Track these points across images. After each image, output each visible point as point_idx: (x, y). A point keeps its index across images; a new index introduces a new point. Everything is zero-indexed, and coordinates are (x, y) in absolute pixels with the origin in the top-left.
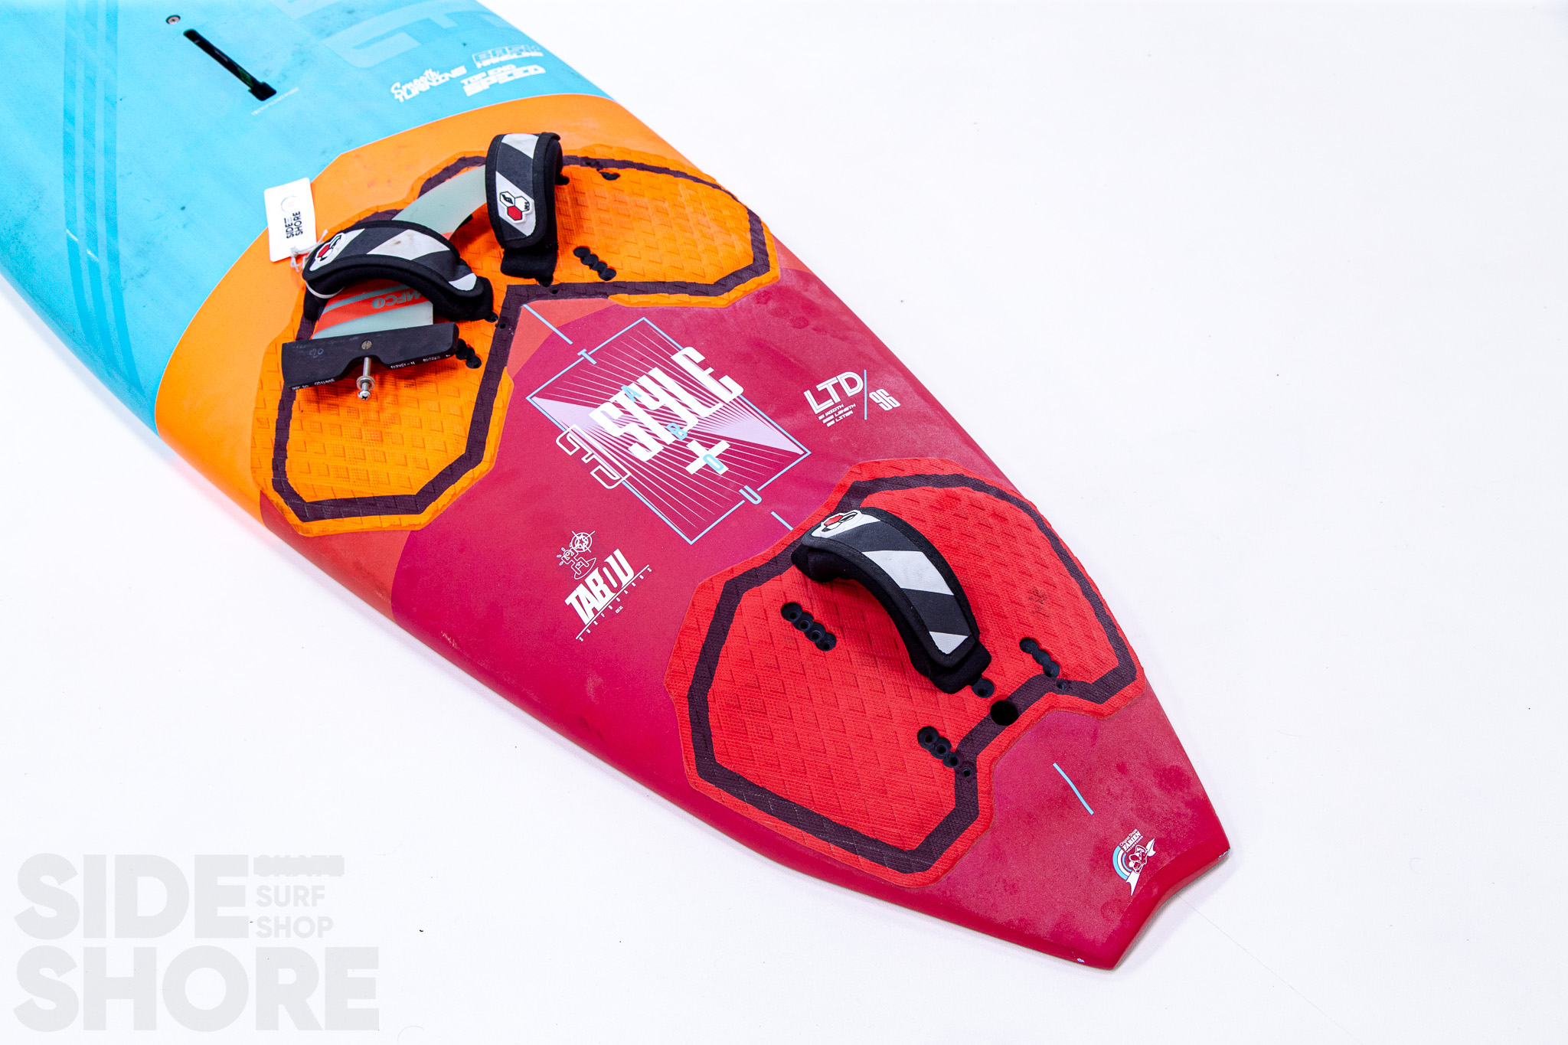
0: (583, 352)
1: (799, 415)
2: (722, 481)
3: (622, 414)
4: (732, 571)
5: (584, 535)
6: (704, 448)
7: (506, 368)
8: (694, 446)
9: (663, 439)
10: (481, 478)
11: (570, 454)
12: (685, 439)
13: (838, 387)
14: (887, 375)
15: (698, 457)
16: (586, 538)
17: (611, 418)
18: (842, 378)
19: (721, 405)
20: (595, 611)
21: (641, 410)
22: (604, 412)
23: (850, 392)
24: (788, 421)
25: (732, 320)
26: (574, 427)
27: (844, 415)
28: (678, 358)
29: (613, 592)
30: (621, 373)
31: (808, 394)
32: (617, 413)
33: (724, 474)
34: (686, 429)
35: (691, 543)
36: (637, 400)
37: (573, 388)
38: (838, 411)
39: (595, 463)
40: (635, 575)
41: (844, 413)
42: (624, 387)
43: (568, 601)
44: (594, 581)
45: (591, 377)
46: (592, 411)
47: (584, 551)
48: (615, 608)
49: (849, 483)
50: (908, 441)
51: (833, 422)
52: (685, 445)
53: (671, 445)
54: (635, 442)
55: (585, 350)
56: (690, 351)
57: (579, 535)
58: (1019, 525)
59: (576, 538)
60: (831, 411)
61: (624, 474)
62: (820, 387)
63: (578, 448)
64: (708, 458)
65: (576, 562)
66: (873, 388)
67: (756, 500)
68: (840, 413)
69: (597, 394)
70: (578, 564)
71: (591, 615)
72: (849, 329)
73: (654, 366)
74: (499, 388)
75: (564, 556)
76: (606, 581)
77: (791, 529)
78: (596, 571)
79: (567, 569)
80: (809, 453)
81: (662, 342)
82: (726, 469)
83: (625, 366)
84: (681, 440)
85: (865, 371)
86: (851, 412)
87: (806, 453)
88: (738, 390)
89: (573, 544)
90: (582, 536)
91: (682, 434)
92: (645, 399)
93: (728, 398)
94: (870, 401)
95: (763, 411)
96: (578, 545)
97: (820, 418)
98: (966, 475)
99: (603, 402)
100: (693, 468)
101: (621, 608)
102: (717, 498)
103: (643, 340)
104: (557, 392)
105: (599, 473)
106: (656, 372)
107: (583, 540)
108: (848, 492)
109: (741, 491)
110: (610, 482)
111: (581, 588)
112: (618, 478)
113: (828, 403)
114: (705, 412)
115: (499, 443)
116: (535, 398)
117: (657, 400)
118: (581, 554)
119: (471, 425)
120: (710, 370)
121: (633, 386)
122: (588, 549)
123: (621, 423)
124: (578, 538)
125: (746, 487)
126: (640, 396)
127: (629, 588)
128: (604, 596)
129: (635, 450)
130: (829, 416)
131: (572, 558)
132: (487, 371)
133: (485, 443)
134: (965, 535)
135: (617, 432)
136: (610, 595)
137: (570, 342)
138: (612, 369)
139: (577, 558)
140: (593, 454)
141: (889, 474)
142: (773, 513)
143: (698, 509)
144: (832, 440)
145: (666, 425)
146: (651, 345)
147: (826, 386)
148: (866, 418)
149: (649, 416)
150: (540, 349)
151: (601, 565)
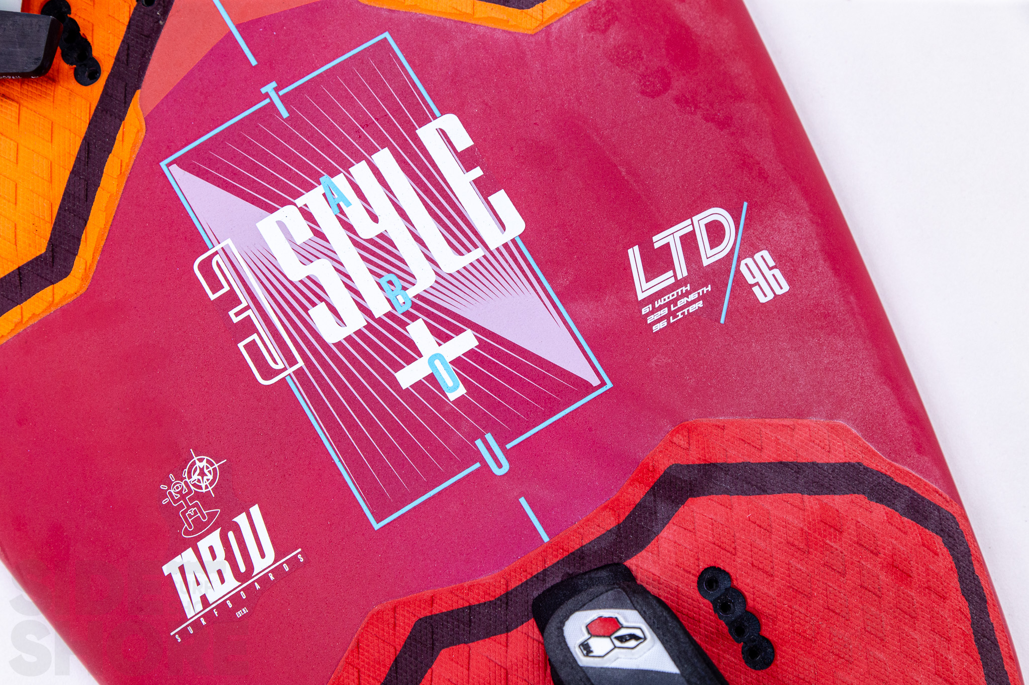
0: (269, 88)
1: (610, 299)
2: (451, 414)
3: (311, 235)
4: (432, 600)
5: (208, 461)
6: (432, 339)
7: (138, 92)
8: (418, 331)
9: (371, 305)
10: (64, 303)
11: (213, 297)
12: (407, 314)
13: (689, 241)
14: (781, 213)
15: (420, 356)
16: (211, 468)
17: (291, 241)
18: (700, 221)
19: (479, 253)
20: (204, 599)
21: (343, 233)
22: (281, 224)
23: (709, 256)
24: (587, 309)
25: (537, 65)
26: (228, 243)
27: (686, 310)
28: (427, 134)
29: (238, 580)
30: (327, 147)
31: (634, 254)
32: (303, 232)
33: (458, 401)
34: (412, 292)
35: (377, 526)
36: (342, 212)
37: (242, 162)
38: (679, 298)
39: (247, 327)
40: (275, 561)
41: (689, 304)
42: (325, 179)
43: (167, 569)
44: (211, 549)
45: (275, 146)
46: (262, 218)
47: (204, 491)
48: (237, 606)
49: (664, 464)
50: (784, 378)
51: (663, 324)
52: (404, 325)
53: (380, 321)
54: (321, 299)
55: (274, 84)
56: (451, 123)
57: (201, 460)
58: (929, 588)
59: (194, 463)
60: (667, 298)
61: (292, 361)
62: (658, 240)
63: (226, 288)
64: (437, 363)
65: (189, 507)
66: (749, 248)
67: (500, 466)
68: (680, 303)
69: (277, 183)
70: (191, 512)
71: (199, 607)
72: (739, 96)
73: (384, 143)
74: (119, 136)
75: (172, 491)
76: (230, 557)
77: (546, 538)
78: (217, 533)
79: (172, 512)
80: (609, 385)
81: (407, 92)
82: (461, 391)
83: (334, 135)
84: (398, 314)
85: (745, 204)
86: (700, 304)
87: (603, 383)
88: (516, 225)
89: (189, 473)
90: (204, 463)
91: (403, 300)
92: (356, 214)
93: (495, 238)
94: (739, 278)
95: (550, 282)
96: (195, 477)
97: (645, 311)
98: (866, 463)
99: (284, 203)
100: (407, 377)
101: (245, 610)
102: (437, 450)
103: (376, 83)
104: (212, 162)
105: (252, 348)
106: (384, 159)
107: (206, 471)
108: (656, 484)
109: (479, 443)
110: (269, 373)
111: (189, 554)
112: (280, 366)
113: (665, 280)
114: (451, 262)
115: (103, 243)
116: (174, 167)
117: (375, 219)
118: (198, 496)
119: (63, 199)
120: (477, 172)
121: (340, 181)
122: (210, 489)
123: (306, 255)
124: (198, 464)
125: (489, 437)
126: (348, 204)
127: (264, 580)
128: (223, 581)
129: (319, 316)
130: (661, 308)
131: (183, 497)
132: (105, 94)
133: (79, 240)
134: (834, 611)
135: (295, 271)
136: (232, 583)
137: (254, 62)
138: (313, 136)
139: (191, 499)
140: (247, 308)
141: (737, 455)
142: (523, 501)
143: (400, 464)
144: (653, 362)
145: (380, 276)
146: (387, 98)
147: (670, 239)
148: (722, 321)
149: (354, 251)
150: (200, 66)
151: (227, 525)
